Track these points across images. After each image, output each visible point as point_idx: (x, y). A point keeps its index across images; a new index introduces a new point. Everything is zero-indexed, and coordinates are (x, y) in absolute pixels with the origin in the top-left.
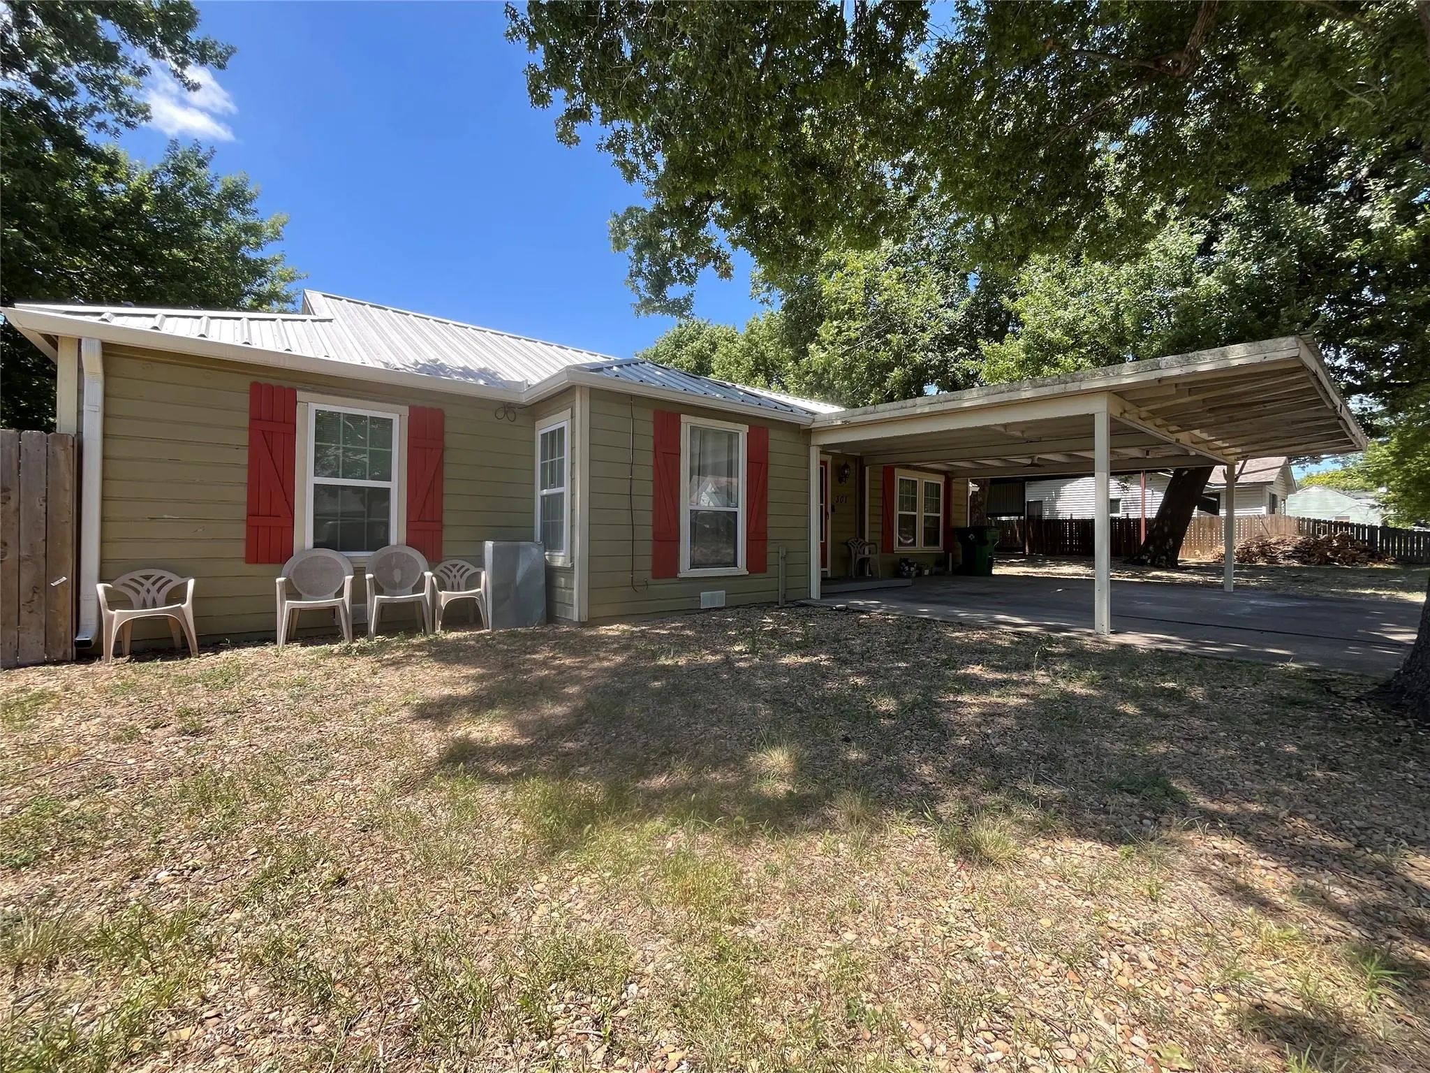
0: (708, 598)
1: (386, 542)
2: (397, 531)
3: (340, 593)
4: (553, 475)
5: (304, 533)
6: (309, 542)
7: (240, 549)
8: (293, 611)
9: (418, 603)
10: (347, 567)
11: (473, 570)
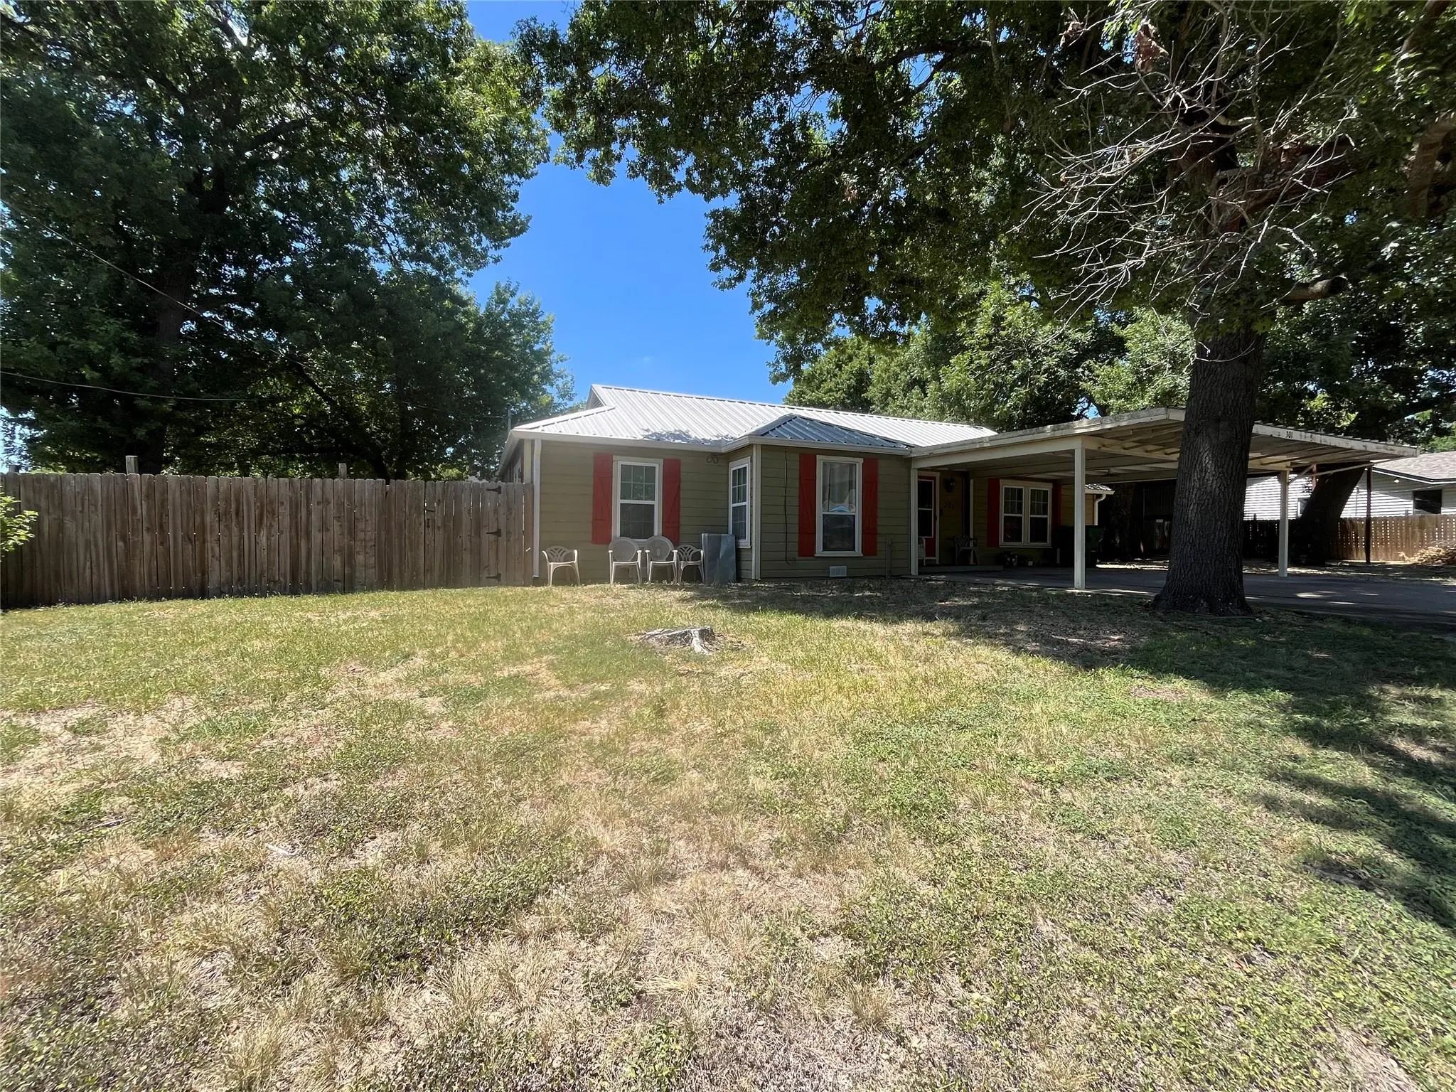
0: (834, 570)
1: (652, 534)
2: (657, 529)
3: (635, 559)
4: (739, 495)
5: (616, 530)
6: (618, 534)
7: (589, 537)
8: (617, 567)
9: (671, 566)
10: (636, 547)
11: (696, 550)
